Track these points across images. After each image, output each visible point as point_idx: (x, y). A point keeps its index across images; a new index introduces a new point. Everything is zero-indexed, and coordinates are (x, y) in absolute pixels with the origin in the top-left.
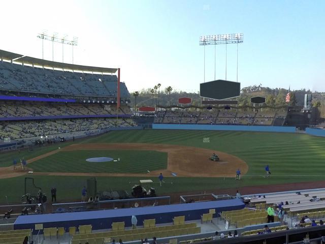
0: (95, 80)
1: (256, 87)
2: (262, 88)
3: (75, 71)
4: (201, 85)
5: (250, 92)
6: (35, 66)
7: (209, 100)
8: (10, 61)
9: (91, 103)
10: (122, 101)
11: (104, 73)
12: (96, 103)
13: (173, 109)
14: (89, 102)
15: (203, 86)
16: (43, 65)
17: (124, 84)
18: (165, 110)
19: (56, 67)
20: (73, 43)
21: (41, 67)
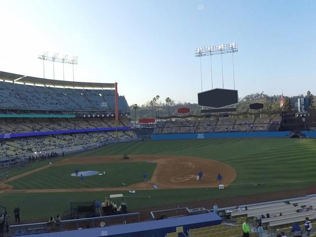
0: (96, 95)
1: (258, 95)
2: (264, 95)
3: (76, 88)
5: (253, 100)
6: (36, 85)
7: (207, 109)
8: (12, 82)
9: (91, 117)
10: (122, 113)
11: (104, 89)
12: (96, 117)
13: (174, 120)
14: (89, 116)
15: (201, 96)
16: (45, 84)
17: (123, 98)
18: (165, 120)
19: (57, 85)
20: (73, 62)
21: (42, 86)
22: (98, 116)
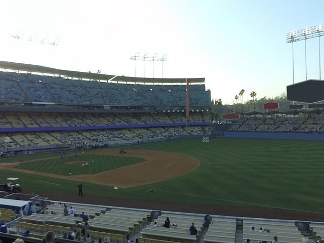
0: (182, 91)
3: (164, 84)
6: (128, 83)
7: (298, 104)
8: (106, 81)
9: (171, 112)
10: (203, 109)
11: (192, 84)
12: (176, 112)
15: (289, 88)
16: (135, 82)
19: (148, 82)
20: (162, 60)
21: (134, 83)
22: (178, 111)
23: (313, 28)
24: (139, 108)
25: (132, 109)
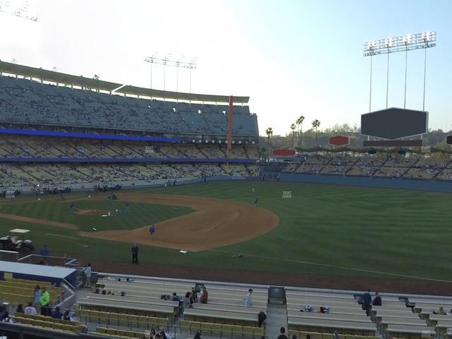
0: (217, 113)
3: (193, 102)
4: (364, 117)
6: (140, 97)
7: (375, 140)
8: (108, 92)
9: (203, 143)
10: (248, 140)
12: (210, 143)
14: (200, 141)
15: (365, 118)
16: (151, 96)
19: (169, 98)
20: (191, 66)
21: (149, 98)
22: (213, 142)
23: (400, 38)
24: (158, 134)
25: (149, 136)
